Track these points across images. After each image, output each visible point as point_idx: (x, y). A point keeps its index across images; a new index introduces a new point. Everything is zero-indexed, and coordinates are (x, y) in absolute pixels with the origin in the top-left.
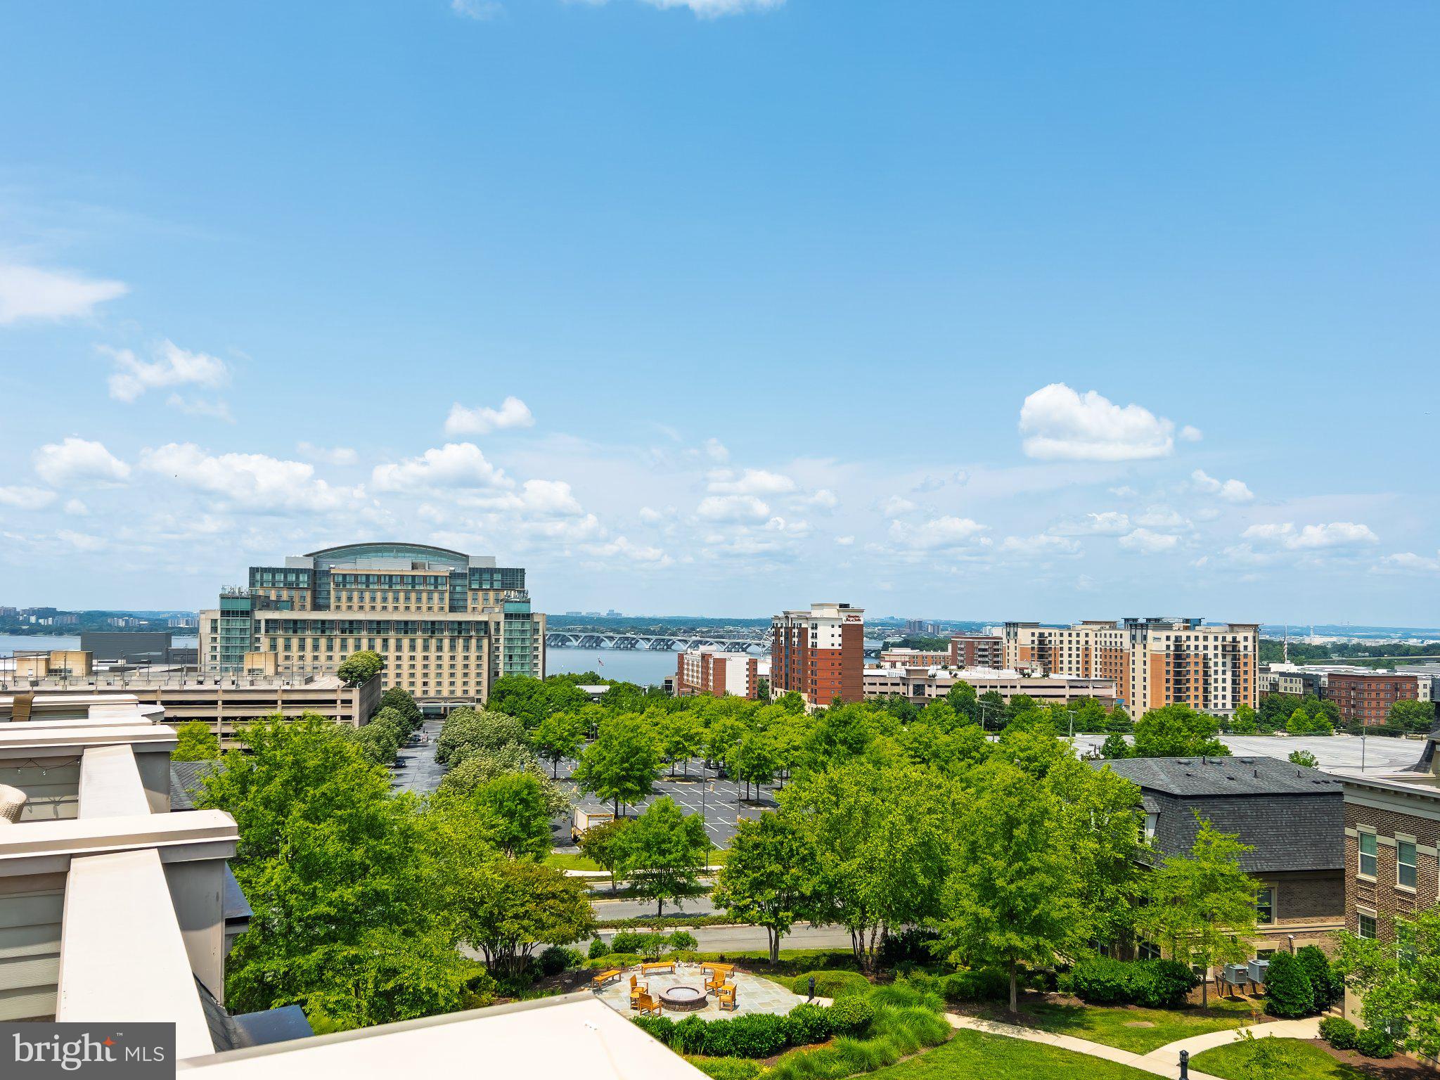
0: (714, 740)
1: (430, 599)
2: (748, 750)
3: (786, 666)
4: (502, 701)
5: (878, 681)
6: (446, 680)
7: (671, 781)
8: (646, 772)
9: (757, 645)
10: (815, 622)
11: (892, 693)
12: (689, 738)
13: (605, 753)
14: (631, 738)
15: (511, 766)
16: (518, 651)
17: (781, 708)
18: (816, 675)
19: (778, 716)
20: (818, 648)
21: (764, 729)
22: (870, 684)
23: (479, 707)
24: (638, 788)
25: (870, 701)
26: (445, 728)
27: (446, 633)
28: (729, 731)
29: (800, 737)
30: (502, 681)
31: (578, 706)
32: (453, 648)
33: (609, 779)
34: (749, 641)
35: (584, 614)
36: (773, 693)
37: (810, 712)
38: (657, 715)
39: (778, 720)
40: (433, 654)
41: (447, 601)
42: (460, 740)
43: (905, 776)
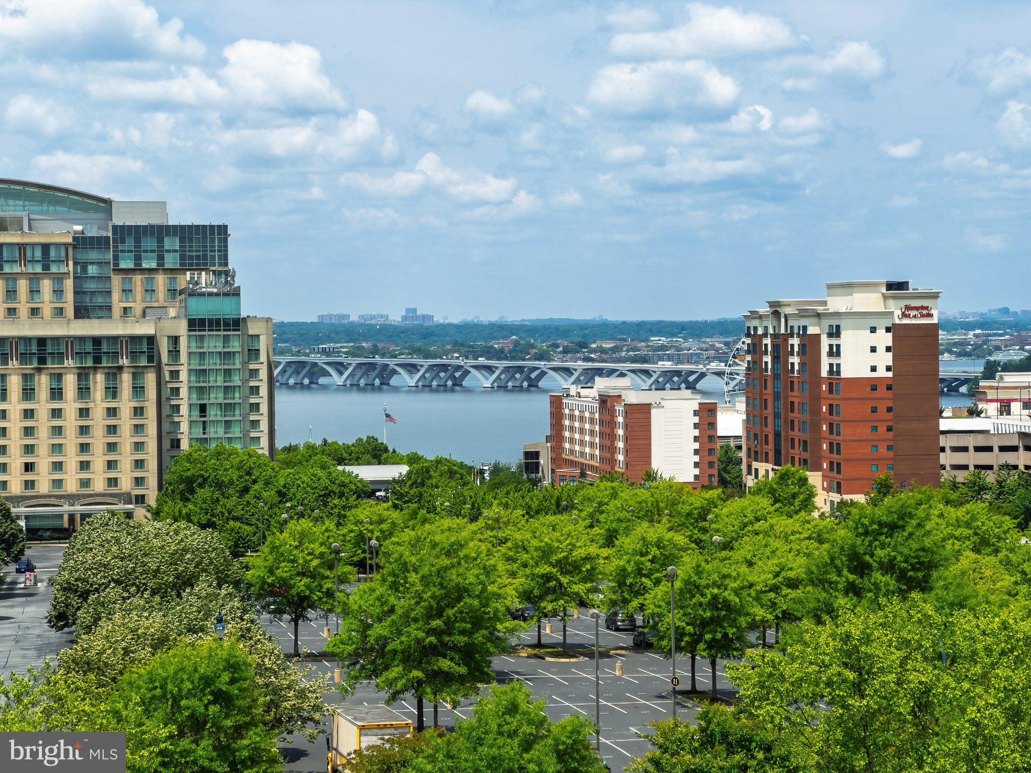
0: (622, 573)
1: (34, 292)
2: (692, 588)
3: (777, 416)
4: (188, 500)
5: (970, 442)
6: (72, 460)
7: (536, 656)
8: (479, 637)
9: (720, 374)
10: (834, 323)
11: (1002, 467)
12: (569, 567)
13: (392, 600)
14: (446, 569)
15: (202, 629)
16: (217, 397)
17: (764, 502)
18: (838, 434)
19: (758, 520)
20: (844, 374)
21: (727, 546)
22: (955, 449)
23: (140, 513)
24: (463, 670)
25: (954, 486)
26: (67, 556)
27: (69, 363)
28: (654, 551)
29: (802, 560)
30: (188, 458)
31: (344, 508)
32: (83, 391)
33: (403, 652)
34: (701, 368)
35: (354, 318)
36: (749, 473)
37: (827, 509)
38: (507, 524)
39: (757, 526)
40: (43, 405)
41: (69, 295)
42: (99, 579)
43: (1005, 626)
